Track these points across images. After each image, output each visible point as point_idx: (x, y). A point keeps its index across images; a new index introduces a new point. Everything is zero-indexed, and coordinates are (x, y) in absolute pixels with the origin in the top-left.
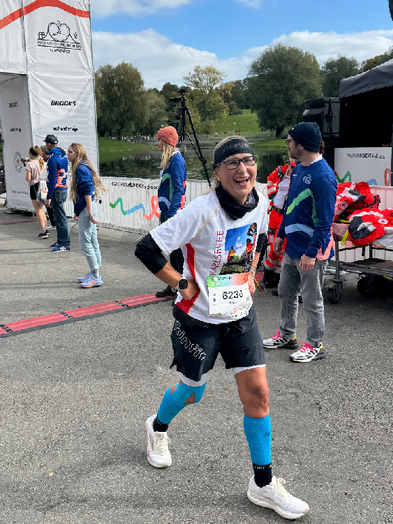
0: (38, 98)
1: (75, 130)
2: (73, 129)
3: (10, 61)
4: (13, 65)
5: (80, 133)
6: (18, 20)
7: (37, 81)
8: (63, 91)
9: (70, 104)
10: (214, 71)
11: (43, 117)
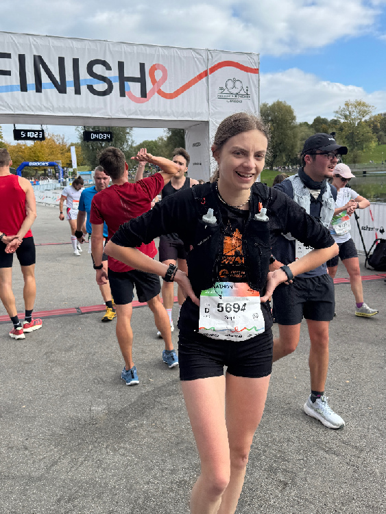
3: (198, 112)
4: (199, 114)
6: (204, 79)
10: (364, 105)
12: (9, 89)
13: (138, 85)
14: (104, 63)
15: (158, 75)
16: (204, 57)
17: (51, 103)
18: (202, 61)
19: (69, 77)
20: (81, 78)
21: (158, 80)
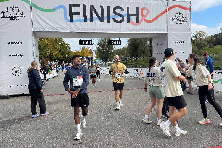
0: (170, 41)
3: (162, 28)
4: (163, 30)
6: (165, 14)
7: (171, 35)
8: (179, 38)
12: (79, 21)
13: (136, 17)
14: (121, 8)
15: (145, 12)
16: (166, 4)
17: (97, 27)
18: (165, 6)
19: (105, 15)
20: (111, 15)
21: (144, 15)
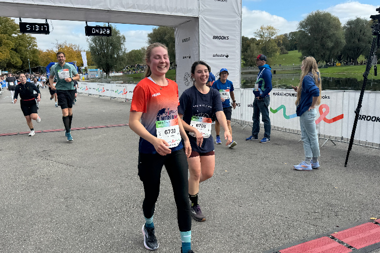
0: (205, 35)
1: (227, 56)
2: (226, 56)
5: (231, 59)
7: (205, 22)
8: (221, 29)
9: (225, 38)
11: (208, 48)
